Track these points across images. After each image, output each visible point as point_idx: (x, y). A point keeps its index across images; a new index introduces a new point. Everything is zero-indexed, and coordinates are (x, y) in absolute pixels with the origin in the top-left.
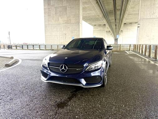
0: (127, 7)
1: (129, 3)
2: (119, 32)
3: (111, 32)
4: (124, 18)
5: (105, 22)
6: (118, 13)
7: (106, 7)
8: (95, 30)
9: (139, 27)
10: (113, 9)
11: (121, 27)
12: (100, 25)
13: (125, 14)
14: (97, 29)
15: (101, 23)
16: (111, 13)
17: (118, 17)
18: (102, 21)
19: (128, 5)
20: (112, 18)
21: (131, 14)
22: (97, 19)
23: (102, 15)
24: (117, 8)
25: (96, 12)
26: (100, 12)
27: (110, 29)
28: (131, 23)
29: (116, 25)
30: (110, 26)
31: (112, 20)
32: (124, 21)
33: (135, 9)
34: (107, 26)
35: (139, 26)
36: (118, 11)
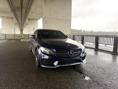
0: (31, 8)
1: (33, 4)
3: (18, 24)
4: (28, 15)
5: (12, 15)
6: (24, 10)
7: (14, 3)
8: (3, 21)
9: (46, 23)
10: (20, 6)
11: (26, 21)
12: (8, 18)
13: (29, 12)
14: (5, 21)
15: (9, 16)
16: (18, 9)
17: (24, 13)
19: (32, 6)
20: (19, 13)
21: (34, 13)
22: (5, 12)
23: (11, 9)
24: (23, 6)
25: (5, 5)
26: (9, 6)
27: (16, 22)
28: (33, 19)
29: (22, 19)
30: (17, 19)
31: (18, 15)
32: (29, 17)
33: (36, 10)
34: (14, 19)
36: (24, 9)
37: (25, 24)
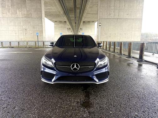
0: (86, 7)
1: (88, 3)
2: (79, 30)
3: (71, 29)
4: (83, 16)
5: (65, 19)
6: (78, 11)
7: (66, 4)
8: (56, 26)
9: (100, 26)
10: (73, 7)
11: (81, 25)
12: (61, 22)
13: (84, 12)
14: (58, 26)
15: (61, 20)
16: (71, 10)
17: (78, 15)
18: (63, 18)
19: (87, 5)
20: (72, 16)
21: (89, 13)
22: (58, 16)
23: (63, 11)
24: (77, 6)
25: (57, 8)
26: (61, 8)
27: (70, 27)
29: (76, 23)
30: (71, 23)
31: (72, 17)
32: (83, 19)
33: (92, 9)
34: (68, 23)
35: (100, 24)
36: (78, 9)
37: (79, 29)
